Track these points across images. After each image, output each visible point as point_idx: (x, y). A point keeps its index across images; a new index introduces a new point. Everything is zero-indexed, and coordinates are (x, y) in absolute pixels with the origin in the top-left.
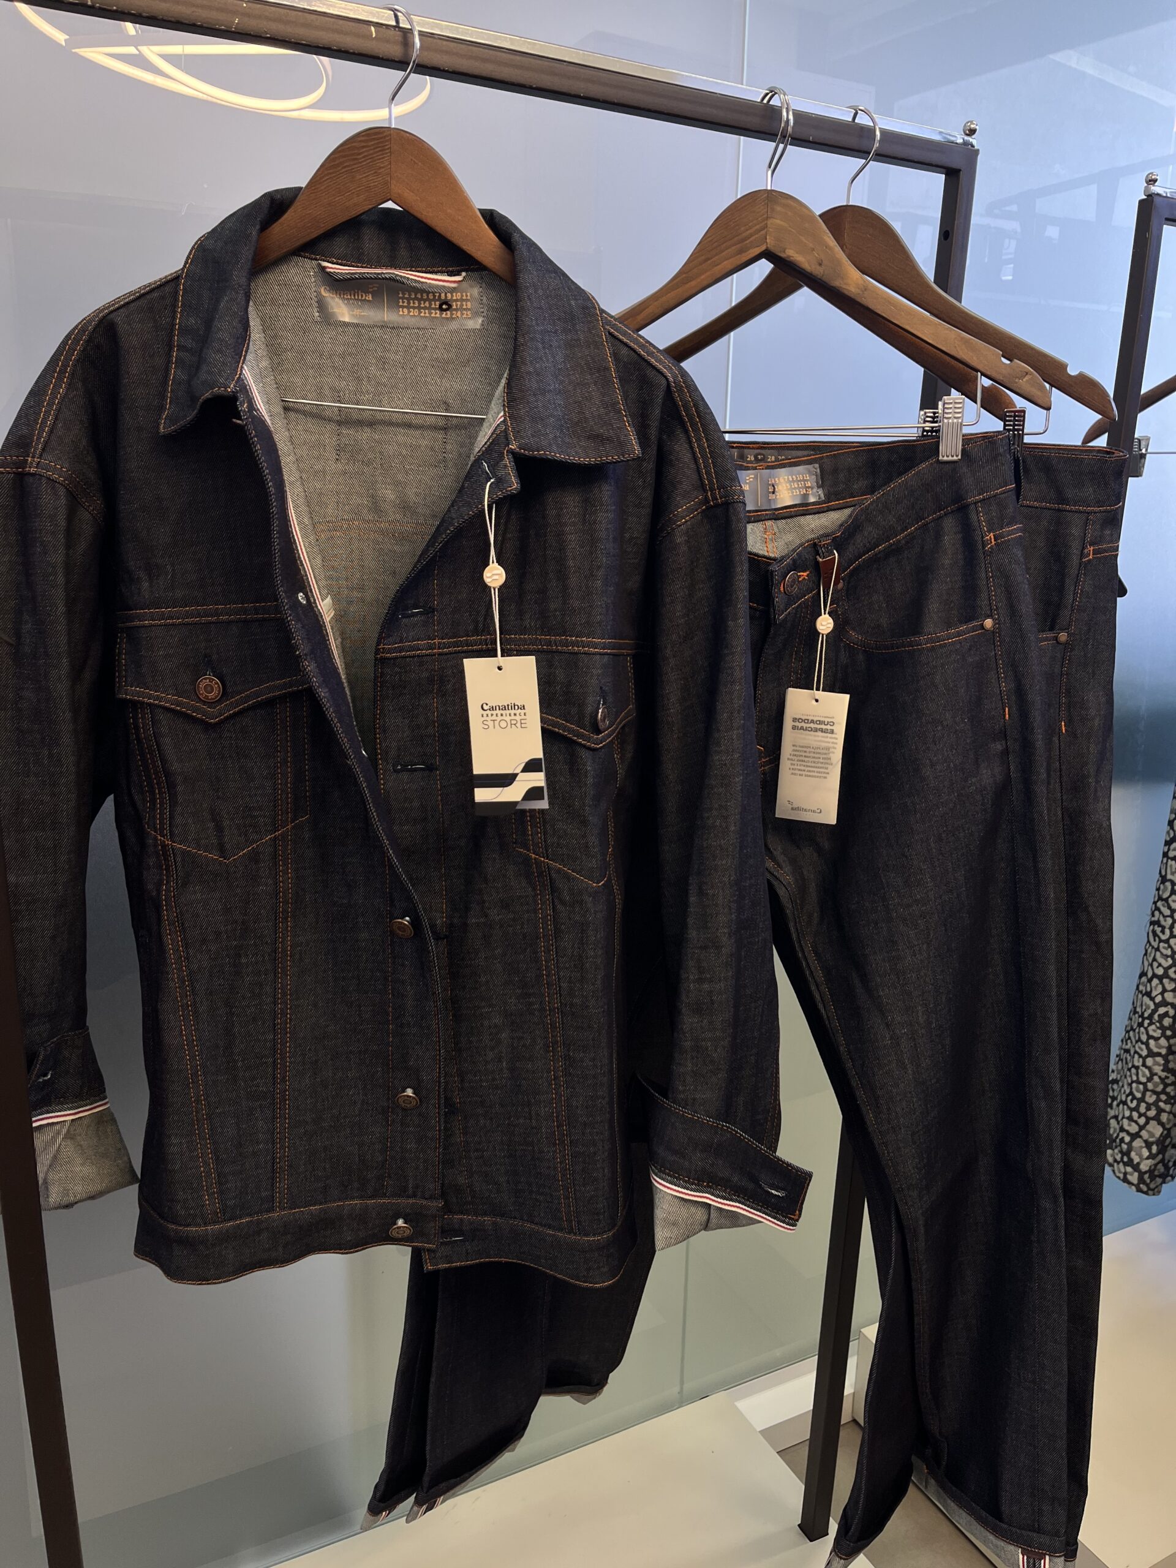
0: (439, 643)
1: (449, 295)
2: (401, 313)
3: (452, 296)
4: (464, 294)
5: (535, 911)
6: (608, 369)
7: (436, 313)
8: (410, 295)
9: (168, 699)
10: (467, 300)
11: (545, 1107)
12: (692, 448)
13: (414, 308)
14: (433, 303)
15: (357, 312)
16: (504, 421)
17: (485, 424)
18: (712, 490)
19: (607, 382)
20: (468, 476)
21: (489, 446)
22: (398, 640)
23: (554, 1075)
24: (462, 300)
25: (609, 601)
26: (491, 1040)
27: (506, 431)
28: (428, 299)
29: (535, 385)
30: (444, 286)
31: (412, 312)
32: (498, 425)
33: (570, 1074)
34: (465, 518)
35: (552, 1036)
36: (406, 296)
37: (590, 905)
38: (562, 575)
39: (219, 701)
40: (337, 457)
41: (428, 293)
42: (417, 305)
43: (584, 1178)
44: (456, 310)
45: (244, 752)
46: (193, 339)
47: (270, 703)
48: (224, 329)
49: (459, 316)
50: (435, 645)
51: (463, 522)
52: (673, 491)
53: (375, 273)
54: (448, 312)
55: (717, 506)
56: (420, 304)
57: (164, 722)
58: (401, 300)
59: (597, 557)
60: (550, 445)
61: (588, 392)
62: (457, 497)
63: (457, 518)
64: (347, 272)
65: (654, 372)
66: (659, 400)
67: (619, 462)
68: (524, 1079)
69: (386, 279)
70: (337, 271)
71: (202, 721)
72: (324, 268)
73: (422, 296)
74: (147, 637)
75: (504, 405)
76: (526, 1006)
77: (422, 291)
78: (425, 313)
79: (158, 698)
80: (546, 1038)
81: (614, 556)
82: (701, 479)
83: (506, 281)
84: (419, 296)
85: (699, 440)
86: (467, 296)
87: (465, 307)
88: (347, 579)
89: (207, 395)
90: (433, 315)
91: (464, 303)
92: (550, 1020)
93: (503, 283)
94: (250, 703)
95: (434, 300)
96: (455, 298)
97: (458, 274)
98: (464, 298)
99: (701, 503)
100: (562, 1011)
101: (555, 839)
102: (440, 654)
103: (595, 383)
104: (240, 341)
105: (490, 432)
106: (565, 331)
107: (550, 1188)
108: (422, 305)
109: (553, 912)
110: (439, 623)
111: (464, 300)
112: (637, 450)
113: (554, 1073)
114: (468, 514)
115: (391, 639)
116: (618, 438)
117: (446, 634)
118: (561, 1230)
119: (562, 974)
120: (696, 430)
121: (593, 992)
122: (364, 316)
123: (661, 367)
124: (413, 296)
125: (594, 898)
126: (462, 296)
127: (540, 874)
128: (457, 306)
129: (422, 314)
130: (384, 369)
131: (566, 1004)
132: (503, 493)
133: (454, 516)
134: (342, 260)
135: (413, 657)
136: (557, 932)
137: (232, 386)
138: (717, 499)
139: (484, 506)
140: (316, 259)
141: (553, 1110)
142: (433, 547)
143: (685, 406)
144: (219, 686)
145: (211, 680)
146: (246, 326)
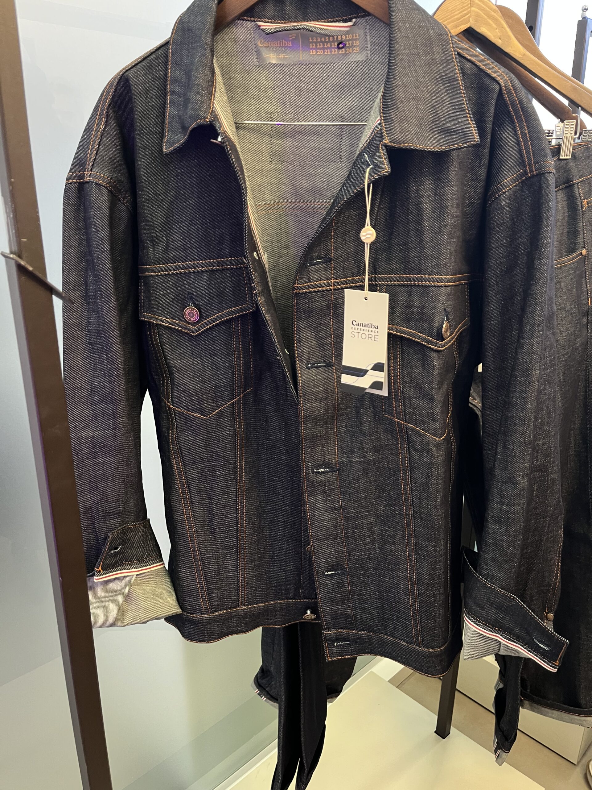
0: (334, 282)
1: (344, 37)
2: (311, 54)
3: (346, 37)
4: (354, 35)
5: (397, 454)
6: (455, 79)
7: (335, 51)
8: (317, 39)
9: (167, 321)
10: (356, 40)
11: (402, 572)
12: (516, 134)
13: (320, 49)
14: (333, 44)
15: (282, 56)
16: (380, 124)
17: (367, 128)
18: (530, 165)
19: (454, 90)
20: (355, 165)
21: (369, 143)
22: (307, 281)
23: (409, 554)
24: (352, 40)
25: (452, 249)
26: (368, 532)
27: (381, 131)
28: (329, 41)
29: (402, 95)
30: (340, 31)
31: (320, 52)
32: (376, 126)
33: (419, 554)
34: (352, 194)
35: (408, 531)
36: (315, 40)
37: (434, 452)
38: (419, 233)
39: (198, 322)
40: (271, 160)
41: (329, 36)
42: (322, 46)
43: (427, 616)
44: (349, 47)
45: (214, 353)
46: (179, 86)
47: (229, 321)
48: (200, 77)
49: (351, 51)
50: (332, 283)
51: (350, 197)
52: (500, 168)
53: (293, 26)
54: (343, 49)
55: (533, 176)
56: (324, 45)
57: (165, 336)
58: (311, 44)
59: (444, 219)
60: (413, 139)
61: (441, 98)
62: (346, 180)
63: (346, 195)
64: (274, 27)
65: (489, 81)
66: (494, 102)
67: (463, 148)
68: (389, 555)
69: (300, 29)
70: (267, 27)
71: (188, 334)
72: (259, 26)
73: (325, 39)
74: (153, 283)
75: (380, 112)
76: (390, 511)
77: (326, 35)
78: (328, 52)
79: (161, 321)
80: (404, 531)
81: (456, 217)
82: (522, 157)
83: (384, 22)
84: (323, 39)
85: (522, 128)
86: (356, 36)
87: (355, 44)
88: (278, 242)
89: (193, 125)
90: (333, 53)
91: (354, 42)
92: (406, 521)
93: (382, 24)
94: (217, 322)
95: (334, 41)
96: (348, 38)
97: (350, 20)
98: (354, 38)
99: (522, 175)
100: (414, 516)
101: (412, 410)
102: (335, 290)
103: (447, 91)
104: (210, 84)
105: (369, 133)
106: (426, 53)
107: (405, 619)
108: (326, 47)
109: (409, 455)
110: (334, 269)
111: (354, 40)
112: (477, 138)
113: (409, 552)
114: (354, 192)
115: (303, 280)
116: (463, 130)
117: (339, 276)
118: (411, 643)
119: (414, 493)
120: (520, 121)
121: (435, 506)
122: (286, 58)
123: (495, 75)
124: (319, 40)
125: (437, 447)
126: (353, 36)
127: (401, 431)
128: (349, 44)
129: (326, 53)
130: (300, 95)
131: (417, 512)
132: (378, 175)
133: (344, 193)
134: (272, 19)
135: (317, 292)
136: (412, 468)
137: (209, 117)
138: (533, 172)
139: (364, 185)
140: (254, 21)
141: (408, 574)
142: (329, 216)
143: (513, 104)
144: (197, 313)
145: (193, 309)
146: (213, 72)
